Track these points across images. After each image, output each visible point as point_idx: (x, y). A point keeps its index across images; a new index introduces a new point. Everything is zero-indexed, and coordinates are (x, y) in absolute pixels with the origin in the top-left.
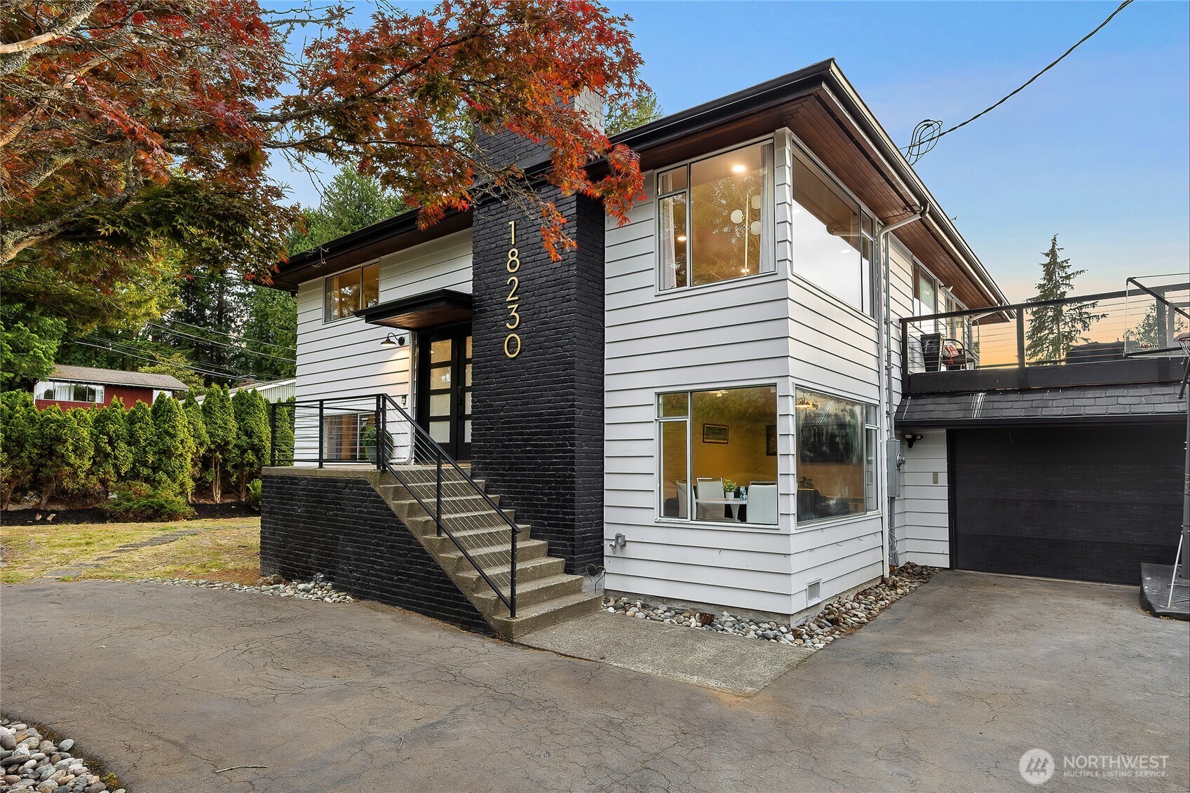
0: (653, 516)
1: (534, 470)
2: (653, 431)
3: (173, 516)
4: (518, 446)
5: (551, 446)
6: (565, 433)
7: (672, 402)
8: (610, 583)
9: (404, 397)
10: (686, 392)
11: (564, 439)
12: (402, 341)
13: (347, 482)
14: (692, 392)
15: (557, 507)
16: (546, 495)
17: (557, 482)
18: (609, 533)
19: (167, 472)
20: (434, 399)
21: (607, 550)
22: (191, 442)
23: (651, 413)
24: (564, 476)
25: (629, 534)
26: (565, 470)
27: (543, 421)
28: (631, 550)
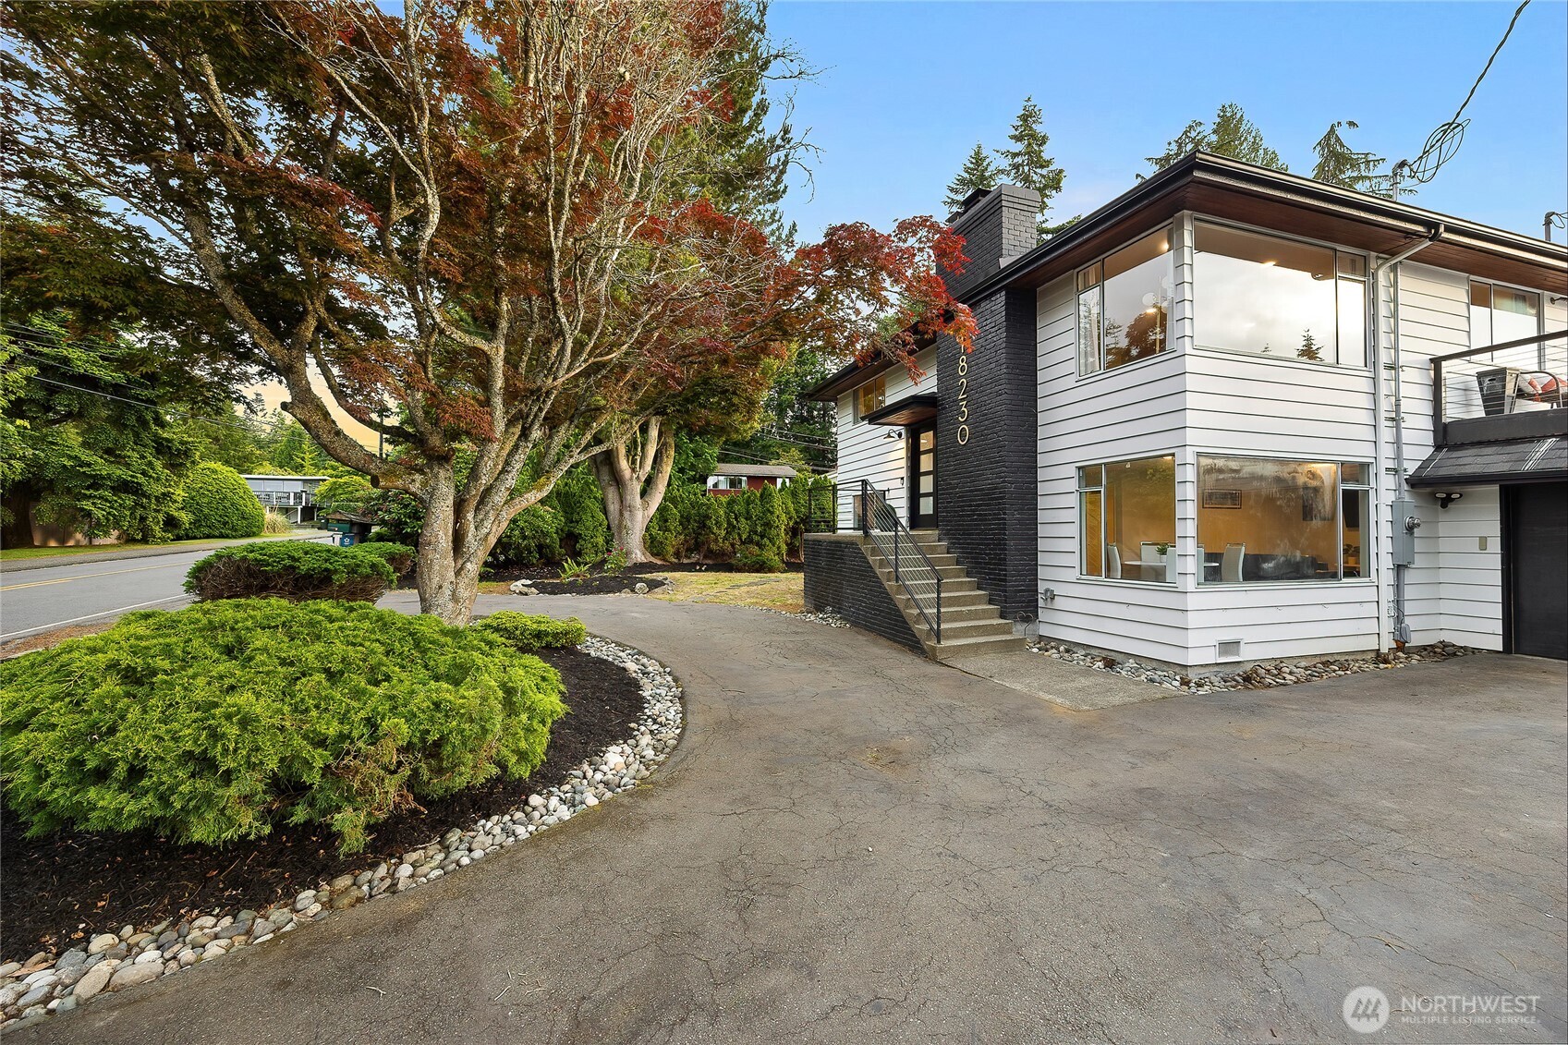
0: (1074, 575)
1: (978, 534)
2: (1073, 500)
3: (771, 570)
4: (969, 516)
5: (990, 515)
6: (1000, 504)
7: (1088, 475)
8: (1045, 630)
9: (902, 478)
10: (1101, 464)
11: (999, 509)
12: (900, 435)
13: (847, 543)
14: (1105, 464)
15: (994, 564)
16: (986, 554)
17: (994, 544)
18: (1042, 587)
19: (769, 539)
20: (923, 479)
21: (1041, 603)
22: (783, 517)
23: (1073, 485)
24: (999, 539)
25: (1057, 589)
26: (999, 534)
27: (984, 495)
28: (1059, 603)
